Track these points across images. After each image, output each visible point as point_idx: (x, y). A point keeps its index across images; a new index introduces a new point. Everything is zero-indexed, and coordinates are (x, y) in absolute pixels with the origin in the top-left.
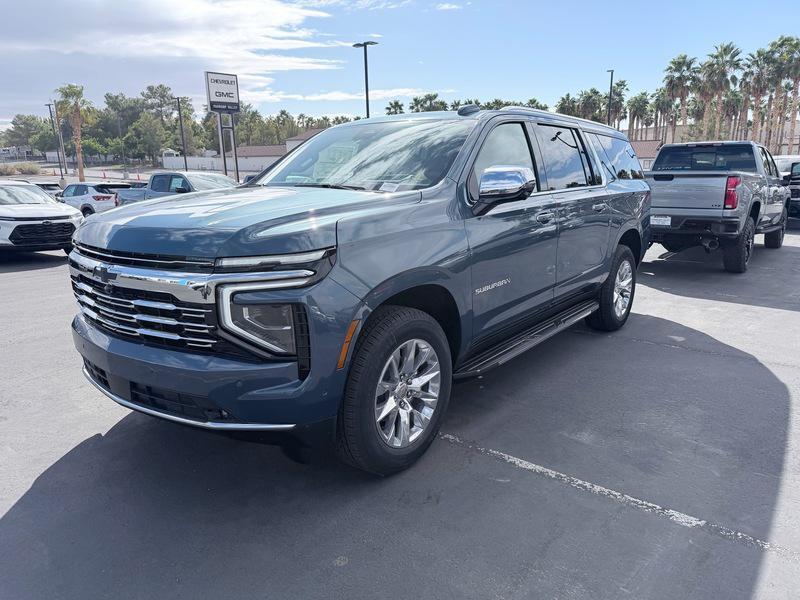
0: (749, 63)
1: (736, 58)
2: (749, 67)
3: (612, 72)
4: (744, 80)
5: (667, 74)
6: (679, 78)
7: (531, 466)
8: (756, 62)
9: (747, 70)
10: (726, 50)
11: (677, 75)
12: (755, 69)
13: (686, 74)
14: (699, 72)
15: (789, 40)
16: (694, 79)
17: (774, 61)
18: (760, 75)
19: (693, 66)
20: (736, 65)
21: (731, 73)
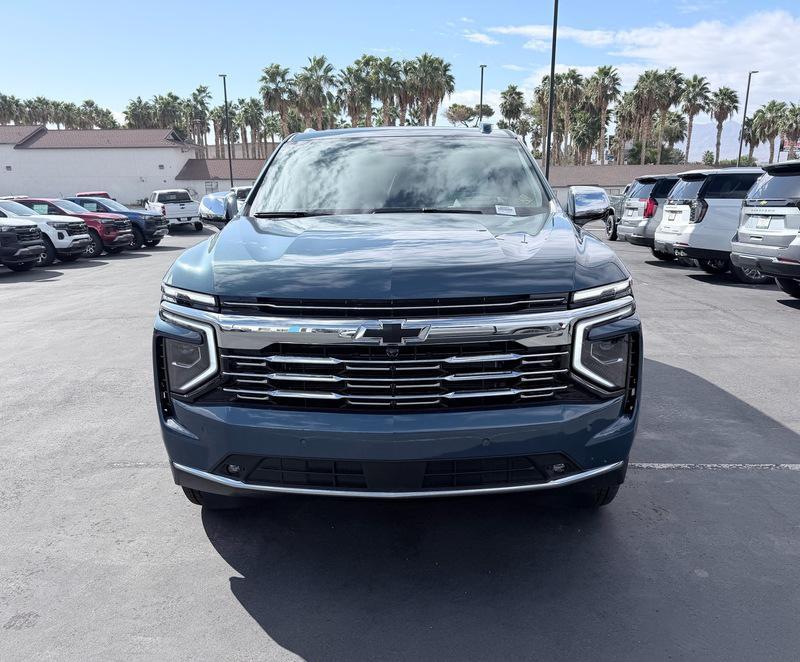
0: (341, 80)
1: (330, 74)
2: (341, 83)
3: (224, 76)
4: (338, 97)
5: (263, 84)
6: (276, 90)
7: (664, 466)
8: (347, 80)
9: (341, 87)
10: (320, 63)
11: (272, 86)
12: (347, 86)
13: (282, 85)
14: (295, 84)
15: (371, 59)
16: (290, 91)
17: (363, 80)
18: (353, 93)
19: (287, 77)
20: (330, 81)
21: (327, 89)
